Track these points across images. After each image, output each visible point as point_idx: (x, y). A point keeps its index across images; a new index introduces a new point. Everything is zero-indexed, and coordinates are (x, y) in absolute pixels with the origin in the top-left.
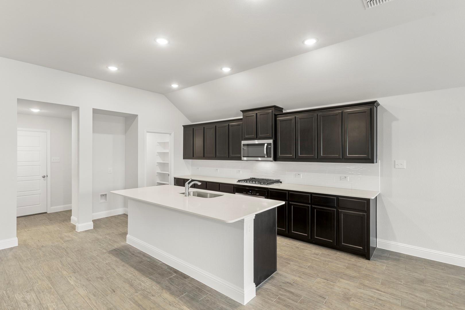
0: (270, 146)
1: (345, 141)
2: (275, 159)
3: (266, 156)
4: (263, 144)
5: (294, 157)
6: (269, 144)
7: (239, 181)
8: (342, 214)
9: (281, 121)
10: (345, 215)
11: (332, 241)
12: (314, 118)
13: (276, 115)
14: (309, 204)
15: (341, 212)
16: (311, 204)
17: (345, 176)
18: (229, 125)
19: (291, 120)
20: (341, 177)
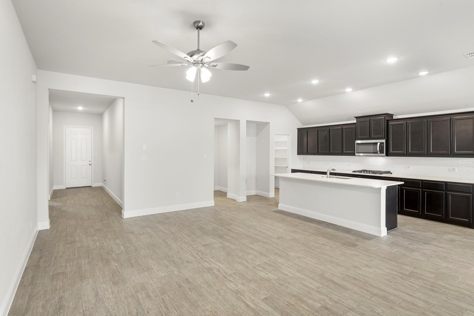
0: (383, 145)
1: (453, 141)
2: (387, 155)
3: (379, 153)
4: (377, 143)
5: (405, 153)
6: (381, 143)
7: (354, 172)
8: (450, 196)
9: (392, 125)
10: (452, 195)
11: (440, 216)
12: (424, 123)
13: (388, 121)
14: (420, 188)
15: (449, 193)
16: (422, 188)
17: (454, 168)
18: (342, 128)
19: (402, 124)
20: (449, 169)
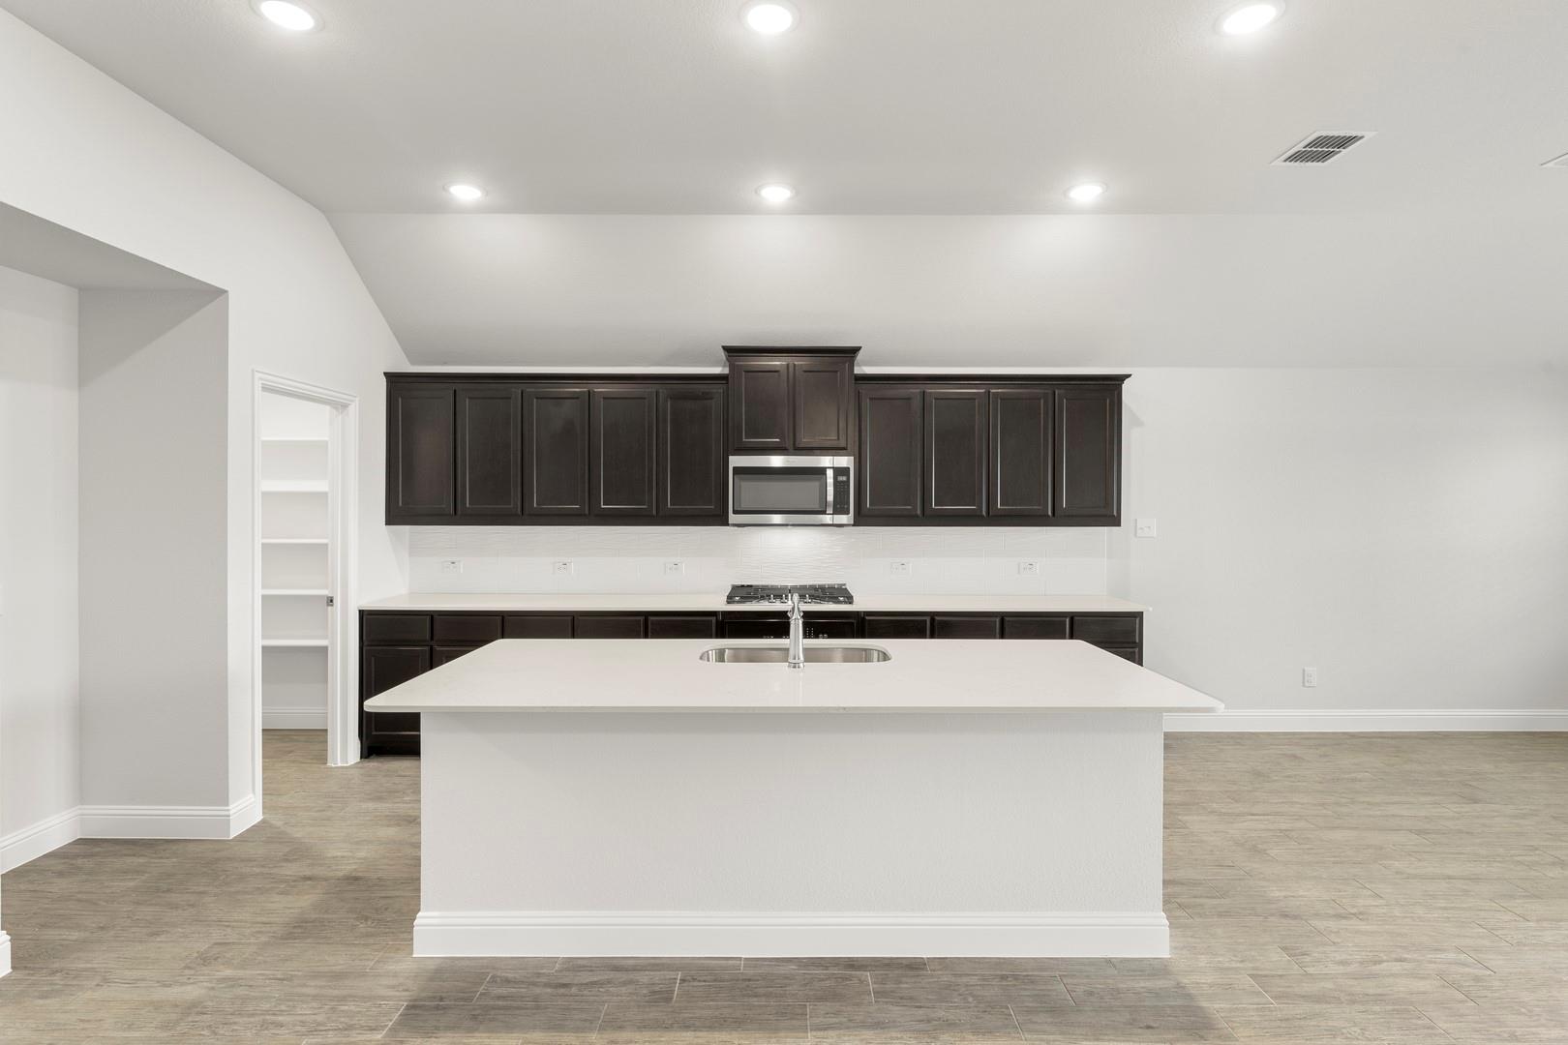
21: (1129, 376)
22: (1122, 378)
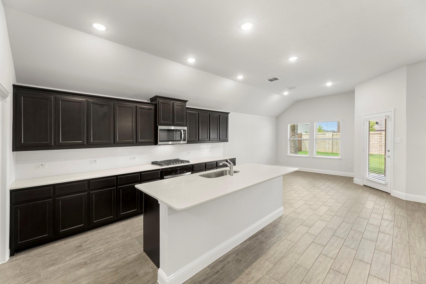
0: (185, 132)
3: (182, 140)
4: (180, 130)
5: (198, 140)
9: (189, 113)
18: (136, 106)
19: (195, 114)
21: (230, 113)
22: (228, 113)
